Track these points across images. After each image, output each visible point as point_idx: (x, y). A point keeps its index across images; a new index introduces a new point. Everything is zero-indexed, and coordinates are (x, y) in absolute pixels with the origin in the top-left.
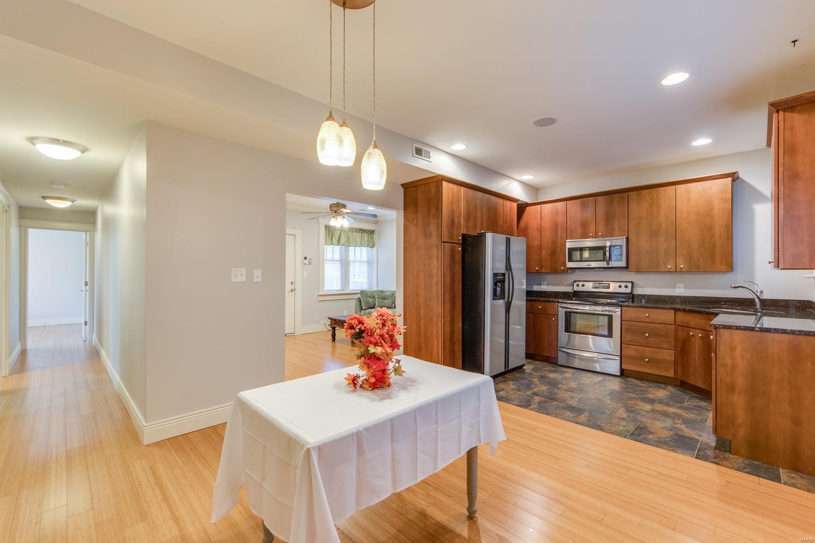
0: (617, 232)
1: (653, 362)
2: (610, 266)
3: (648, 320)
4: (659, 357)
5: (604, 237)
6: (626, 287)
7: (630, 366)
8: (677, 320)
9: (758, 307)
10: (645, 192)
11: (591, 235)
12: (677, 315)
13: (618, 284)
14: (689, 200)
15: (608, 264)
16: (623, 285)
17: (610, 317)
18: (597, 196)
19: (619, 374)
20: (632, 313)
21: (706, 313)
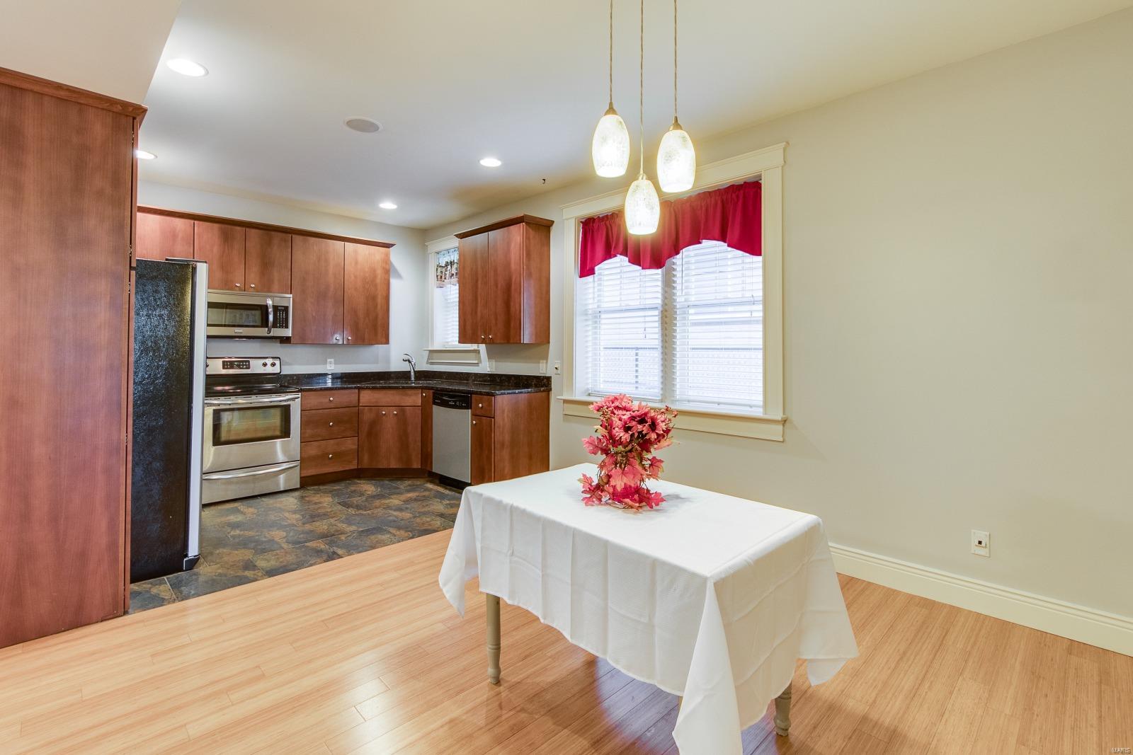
0: (276, 286)
1: (338, 456)
2: (271, 334)
3: (332, 405)
4: (343, 448)
5: (258, 292)
6: (273, 365)
7: (310, 471)
8: (361, 401)
9: (413, 379)
10: (312, 240)
11: (238, 285)
12: (361, 395)
13: (263, 361)
14: (356, 263)
15: (269, 331)
16: (269, 361)
17: (286, 411)
18: (248, 227)
19: (299, 486)
20: (314, 400)
21: (403, 388)
